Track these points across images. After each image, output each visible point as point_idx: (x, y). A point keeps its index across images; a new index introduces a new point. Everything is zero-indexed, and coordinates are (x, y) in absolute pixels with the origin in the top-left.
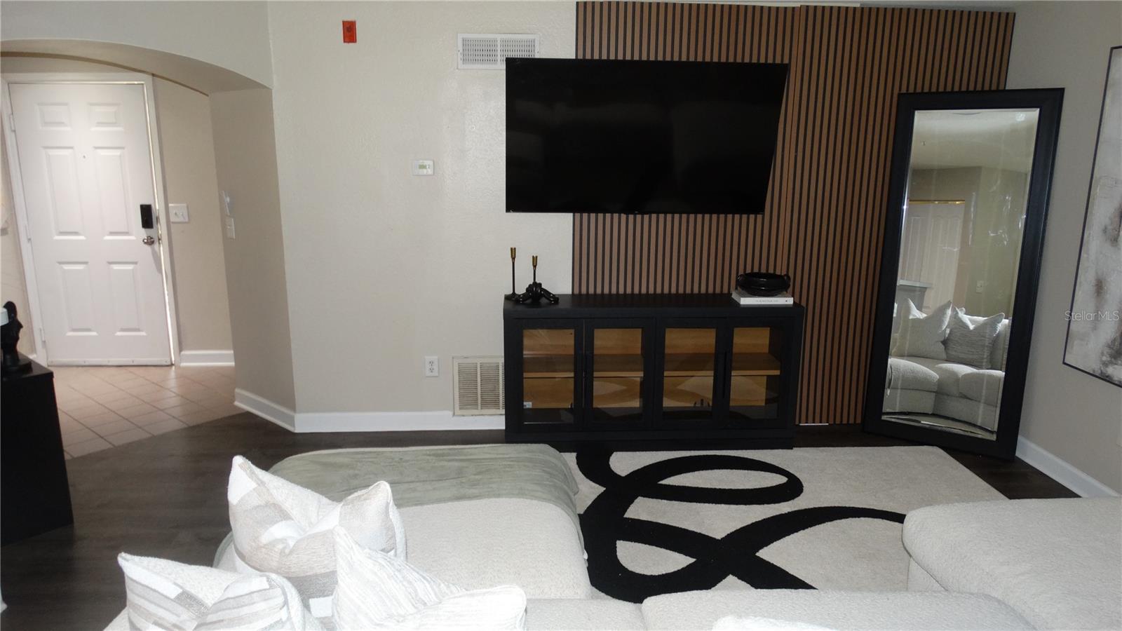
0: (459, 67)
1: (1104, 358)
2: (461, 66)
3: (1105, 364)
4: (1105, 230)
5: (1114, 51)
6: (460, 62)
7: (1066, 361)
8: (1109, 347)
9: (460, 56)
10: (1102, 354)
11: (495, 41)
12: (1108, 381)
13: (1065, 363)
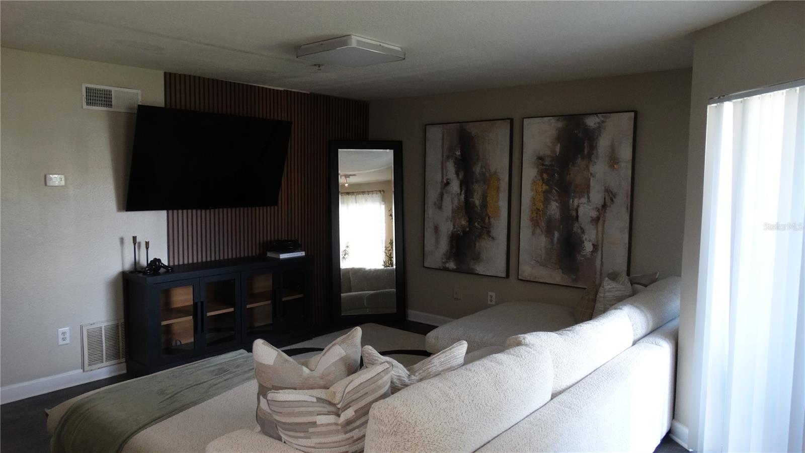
0: (84, 107)
1: (444, 261)
2: (85, 106)
3: (445, 263)
4: (435, 204)
5: (427, 126)
6: (85, 104)
7: (425, 266)
8: (444, 254)
9: (84, 100)
10: (442, 259)
11: (110, 91)
12: (447, 270)
13: (424, 267)
